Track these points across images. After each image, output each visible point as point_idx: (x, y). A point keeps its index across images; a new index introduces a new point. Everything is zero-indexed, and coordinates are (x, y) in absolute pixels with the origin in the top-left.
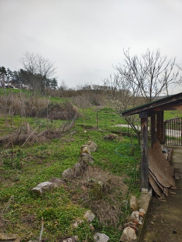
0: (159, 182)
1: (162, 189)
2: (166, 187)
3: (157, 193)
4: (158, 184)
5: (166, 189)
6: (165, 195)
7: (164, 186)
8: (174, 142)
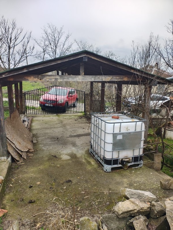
0: (17, 149)
1: (21, 154)
2: (25, 151)
3: (16, 159)
4: (17, 150)
5: (25, 153)
6: (24, 159)
7: (22, 150)
8: (33, 111)
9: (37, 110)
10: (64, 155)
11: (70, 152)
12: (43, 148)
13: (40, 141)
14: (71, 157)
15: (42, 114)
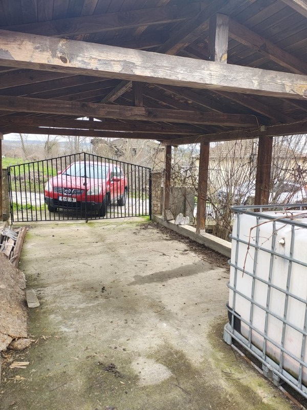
8: (30, 215)
9: (39, 213)
10: (141, 360)
11: (160, 342)
12: (64, 329)
13: (49, 299)
14: (173, 370)
15: (50, 220)
